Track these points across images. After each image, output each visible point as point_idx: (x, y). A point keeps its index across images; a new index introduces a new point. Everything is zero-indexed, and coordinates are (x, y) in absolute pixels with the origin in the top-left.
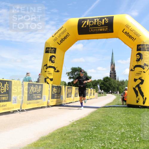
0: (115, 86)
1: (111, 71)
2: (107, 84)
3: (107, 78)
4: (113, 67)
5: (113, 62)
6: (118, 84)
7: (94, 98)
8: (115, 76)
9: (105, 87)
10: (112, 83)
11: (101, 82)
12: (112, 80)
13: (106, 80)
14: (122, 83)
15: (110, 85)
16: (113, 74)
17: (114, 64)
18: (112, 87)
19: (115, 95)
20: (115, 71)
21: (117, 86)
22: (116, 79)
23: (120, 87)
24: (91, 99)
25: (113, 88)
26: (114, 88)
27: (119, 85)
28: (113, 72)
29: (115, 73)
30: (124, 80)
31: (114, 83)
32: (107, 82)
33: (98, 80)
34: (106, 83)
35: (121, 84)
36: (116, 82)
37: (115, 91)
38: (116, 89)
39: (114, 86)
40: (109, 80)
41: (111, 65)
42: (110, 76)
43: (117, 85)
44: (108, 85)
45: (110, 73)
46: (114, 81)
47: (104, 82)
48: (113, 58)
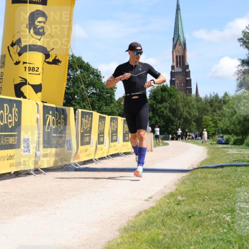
0: (190, 114)
1: (173, 67)
2: (163, 109)
3: (164, 89)
4: (181, 54)
5: (179, 36)
6: (198, 109)
8: (189, 83)
9: (157, 118)
10: (180, 104)
12: (180, 95)
13: (159, 97)
14: (211, 106)
15: (173, 111)
16: (181, 78)
17: (185, 44)
18: (179, 119)
19: (195, 143)
20: (187, 67)
21: (197, 114)
22: (190, 90)
23: (206, 117)
25: (182, 120)
26: (187, 121)
27: (203, 111)
28: (180, 70)
29: (188, 74)
30: (217, 96)
31: (185, 106)
32: (165, 104)
34: (159, 106)
35: (209, 108)
36: (194, 102)
37: (190, 131)
38: (194, 124)
39: (185, 114)
40: (171, 96)
41: (174, 46)
42: (172, 82)
43: (195, 113)
44: (167, 112)
45: (172, 73)
46: (185, 98)
47: (154, 104)
48: (180, 23)
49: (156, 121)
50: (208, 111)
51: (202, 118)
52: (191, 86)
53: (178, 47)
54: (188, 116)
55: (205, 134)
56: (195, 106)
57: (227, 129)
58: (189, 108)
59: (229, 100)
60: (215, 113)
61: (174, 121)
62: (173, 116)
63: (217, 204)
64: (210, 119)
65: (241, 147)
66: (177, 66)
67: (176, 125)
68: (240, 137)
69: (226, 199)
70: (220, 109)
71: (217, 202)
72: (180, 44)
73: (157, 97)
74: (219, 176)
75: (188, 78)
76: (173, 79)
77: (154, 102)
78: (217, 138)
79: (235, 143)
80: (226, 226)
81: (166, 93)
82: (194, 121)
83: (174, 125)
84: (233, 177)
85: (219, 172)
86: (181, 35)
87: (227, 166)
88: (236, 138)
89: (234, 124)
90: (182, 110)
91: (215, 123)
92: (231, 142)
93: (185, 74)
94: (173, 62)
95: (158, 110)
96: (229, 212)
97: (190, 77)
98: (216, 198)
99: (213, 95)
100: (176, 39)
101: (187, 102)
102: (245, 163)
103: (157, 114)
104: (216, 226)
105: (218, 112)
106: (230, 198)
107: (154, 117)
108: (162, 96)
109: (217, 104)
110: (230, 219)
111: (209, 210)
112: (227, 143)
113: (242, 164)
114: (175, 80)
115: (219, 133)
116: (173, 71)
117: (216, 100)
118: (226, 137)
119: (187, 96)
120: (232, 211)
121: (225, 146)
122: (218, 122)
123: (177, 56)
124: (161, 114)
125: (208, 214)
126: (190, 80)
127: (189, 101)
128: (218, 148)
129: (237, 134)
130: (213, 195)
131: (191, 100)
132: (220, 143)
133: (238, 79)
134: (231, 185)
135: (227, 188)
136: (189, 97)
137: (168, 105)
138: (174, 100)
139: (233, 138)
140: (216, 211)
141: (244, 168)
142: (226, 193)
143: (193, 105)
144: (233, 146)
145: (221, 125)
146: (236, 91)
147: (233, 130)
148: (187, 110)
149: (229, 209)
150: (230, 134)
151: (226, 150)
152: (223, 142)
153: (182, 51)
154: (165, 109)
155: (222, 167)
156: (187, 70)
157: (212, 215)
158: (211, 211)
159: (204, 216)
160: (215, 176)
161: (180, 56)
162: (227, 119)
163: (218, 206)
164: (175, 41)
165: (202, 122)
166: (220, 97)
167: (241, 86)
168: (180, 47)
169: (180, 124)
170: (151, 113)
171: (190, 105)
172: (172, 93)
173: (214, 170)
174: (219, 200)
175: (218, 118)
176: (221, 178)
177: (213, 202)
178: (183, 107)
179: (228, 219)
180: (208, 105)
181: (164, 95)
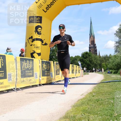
0: (97, 62)
2: (86, 61)
3: (86, 53)
4: (93, 40)
5: (92, 33)
6: (100, 60)
7: (80, 77)
8: (96, 51)
9: (84, 64)
10: (93, 59)
11: (80, 59)
12: (93, 55)
13: (85, 56)
14: (105, 59)
15: (91, 61)
16: (93, 49)
17: (94, 36)
18: (93, 64)
19: (99, 73)
20: (95, 45)
21: (100, 62)
22: (97, 53)
23: (103, 63)
24: (76, 77)
25: (94, 65)
27: (102, 61)
28: (93, 46)
29: (96, 47)
30: (107, 55)
31: (95, 59)
32: (87, 59)
33: (76, 56)
34: (85, 59)
35: (104, 60)
36: (98, 58)
37: (97, 69)
38: (99, 66)
39: (95, 62)
40: (89, 56)
41: (90, 37)
42: (90, 51)
43: (99, 62)
44: (88, 62)
45: (89, 47)
46: (95, 56)
47: (83, 59)
48: (92, 28)
49: (84, 65)
50: (104, 61)
51: (101, 64)
52: (97, 52)
53: (91, 37)
54: (96, 63)
55: (103, 70)
56: (99, 59)
57: (111, 68)
58: (96, 60)
59: (111, 57)
60: (106, 62)
61: (91, 65)
62: (90, 63)
63: (108, 96)
64: (105, 64)
65: (116, 74)
66: (91, 44)
67: (92, 67)
68: (116, 71)
69: (111, 94)
70: (108, 60)
71: (108, 95)
72: (92, 36)
73: (84, 56)
74: (108, 85)
75: (96, 49)
76: (90, 49)
77: (83, 58)
78: (107, 71)
79: (114, 73)
80: (112, 104)
81: (88, 55)
82: (99, 65)
83: (91, 67)
84: (114, 86)
85: (108, 84)
86: (93, 33)
87: (111, 82)
88: (114, 71)
89: (114, 66)
90: (94, 61)
91: (107, 65)
92: (113, 73)
93: (94, 47)
94: (90, 43)
95: (84, 61)
96: (112, 99)
97: (96, 48)
98: (107, 94)
99: (105, 55)
100: (91, 34)
101: (96, 58)
102: (118, 81)
103: (84, 63)
104: (108, 104)
105: (107, 61)
106: (113, 94)
107: (83, 64)
108: (86, 56)
109: (107, 58)
110: (113, 101)
111: (105, 99)
112: (111, 73)
113: (117, 81)
114: (91, 50)
115: (108, 69)
116: (90, 46)
117: (107, 57)
118: (111, 71)
119: (96, 55)
120: (114, 99)
121: (110, 74)
122: (108, 65)
123: (91, 41)
124: (86, 63)
125: (105, 100)
126: (97, 50)
127: (96, 57)
128: (108, 75)
129: (115, 70)
130: (106, 93)
131: (97, 57)
132: (108, 73)
133: (115, 49)
134: (113, 89)
135: (112, 90)
136: (96, 56)
137: (88, 59)
138: (91, 57)
139: (113, 71)
140: (108, 99)
141: (118, 82)
142: (111, 92)
143: (98, 59)
144: (113, 74)
145: (109, 66)
146: (114, 53)
147: (114, 68)
148: (96, 61)
149: (113, 98)
150: (112, 69)
151: (111, 76)
152: (110, 73)
153: (93, 39)
154: (87, 61)
155: (109, 82)
156: (95, 46)
157: (106, 100)
158: (106, 99)
159: (103, 101)
160: (107, 86)
161: (92, 41)
162: (111, 64)
163: (108, 97)
164: (90, 35)
165: (102, 65)
166: (108, 56)
167: (116, 51)
168: (92, 37)
169: (93, 66)
170: (82, 62)
171: (97, 59)
172: (90, 55)
173: (107, 83)
174: (109, 94)
175: (108, 64)
176: (109, 86)
177: (106, 95)
178: (94, 60)
179: (112, 102)
180: (104, 59)
181: (87, 55)
